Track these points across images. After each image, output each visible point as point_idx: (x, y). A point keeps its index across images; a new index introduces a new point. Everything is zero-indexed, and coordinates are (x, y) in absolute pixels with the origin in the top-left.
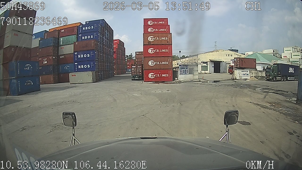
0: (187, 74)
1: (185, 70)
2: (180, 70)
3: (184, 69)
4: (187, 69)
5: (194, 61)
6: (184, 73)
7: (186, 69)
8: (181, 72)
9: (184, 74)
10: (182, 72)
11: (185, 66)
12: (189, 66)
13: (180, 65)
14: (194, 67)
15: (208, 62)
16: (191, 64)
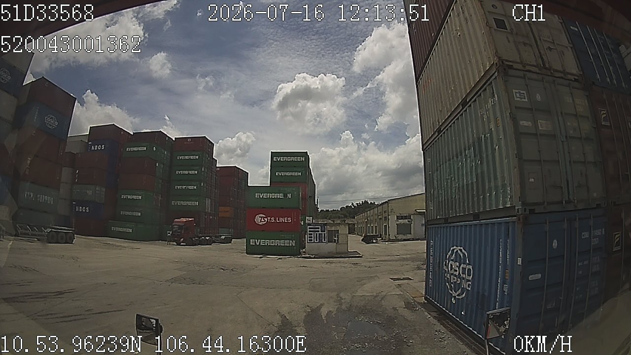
0: (323, 241)
2: (310, 234)
3: (318, 233)
6: (317, 240)
7: (321, 231)
12: (328, 227)
13: (309, 225)
14: (338, 228)
15: (412, 214)
16: (332, 222)
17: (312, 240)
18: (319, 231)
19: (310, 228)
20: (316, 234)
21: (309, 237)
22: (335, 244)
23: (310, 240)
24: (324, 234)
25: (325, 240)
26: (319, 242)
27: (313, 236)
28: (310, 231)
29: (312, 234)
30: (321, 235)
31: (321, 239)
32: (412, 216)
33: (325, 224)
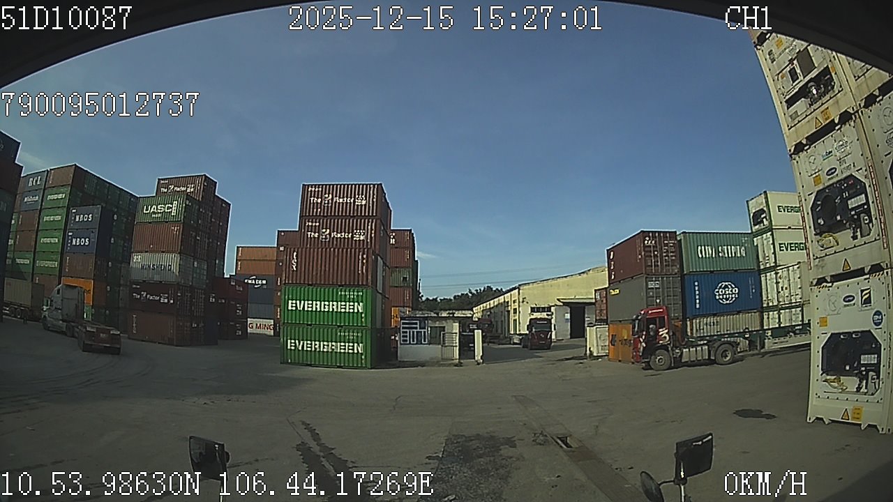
0: (423, 342)
1: (417, 332)
2: (403, 332)
3: (415, 330)
4: (423, 330)
6: (413, 341)
7: (420, 329)
8: (405, 339)
9: (415, 342)
10: (408, 339)
11: (418, 322)
12: (430, 322)
13: (403, 318)
14: (444, 324)
16: (436, 315)
17: (407, 341)
18: (416, 328)
19: (403, 324)
20: (413, 332)
21: (403, 336)
22: (440, 346)
23: (403, 341)
24: (425, 332)
25: (425, 341)
26: (416, 344)
27: (408, 335)
28: (403, 328)
29: (406, 332)
30: (419, 334)
31: (419, 338)
32: (552, 308)
33: (426, 318)
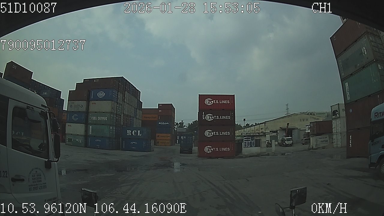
5: (261, 131)
11: (251, 138)
12: (255, 137)
13: (245, 136)
14: (261, 138)
15: (278, 130)
16: (258, 134)
17: (246, 146)
18: (250, 140)
19: (245, 139)
20: (249, 142)
21: (245, 144)
22: (260, 147)
23: (245, 146)
24: (253, 142)
25: (253, 145)
26: (250, 147)
27: (247, 143)
28: (245, 140)
29: (246, 142)
30: (251, 143)
31: (251, 144)
32: (278, 131)
33: (254, 136)
